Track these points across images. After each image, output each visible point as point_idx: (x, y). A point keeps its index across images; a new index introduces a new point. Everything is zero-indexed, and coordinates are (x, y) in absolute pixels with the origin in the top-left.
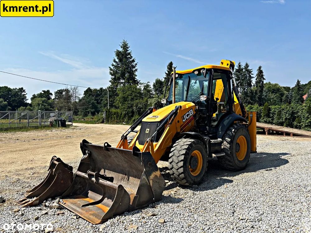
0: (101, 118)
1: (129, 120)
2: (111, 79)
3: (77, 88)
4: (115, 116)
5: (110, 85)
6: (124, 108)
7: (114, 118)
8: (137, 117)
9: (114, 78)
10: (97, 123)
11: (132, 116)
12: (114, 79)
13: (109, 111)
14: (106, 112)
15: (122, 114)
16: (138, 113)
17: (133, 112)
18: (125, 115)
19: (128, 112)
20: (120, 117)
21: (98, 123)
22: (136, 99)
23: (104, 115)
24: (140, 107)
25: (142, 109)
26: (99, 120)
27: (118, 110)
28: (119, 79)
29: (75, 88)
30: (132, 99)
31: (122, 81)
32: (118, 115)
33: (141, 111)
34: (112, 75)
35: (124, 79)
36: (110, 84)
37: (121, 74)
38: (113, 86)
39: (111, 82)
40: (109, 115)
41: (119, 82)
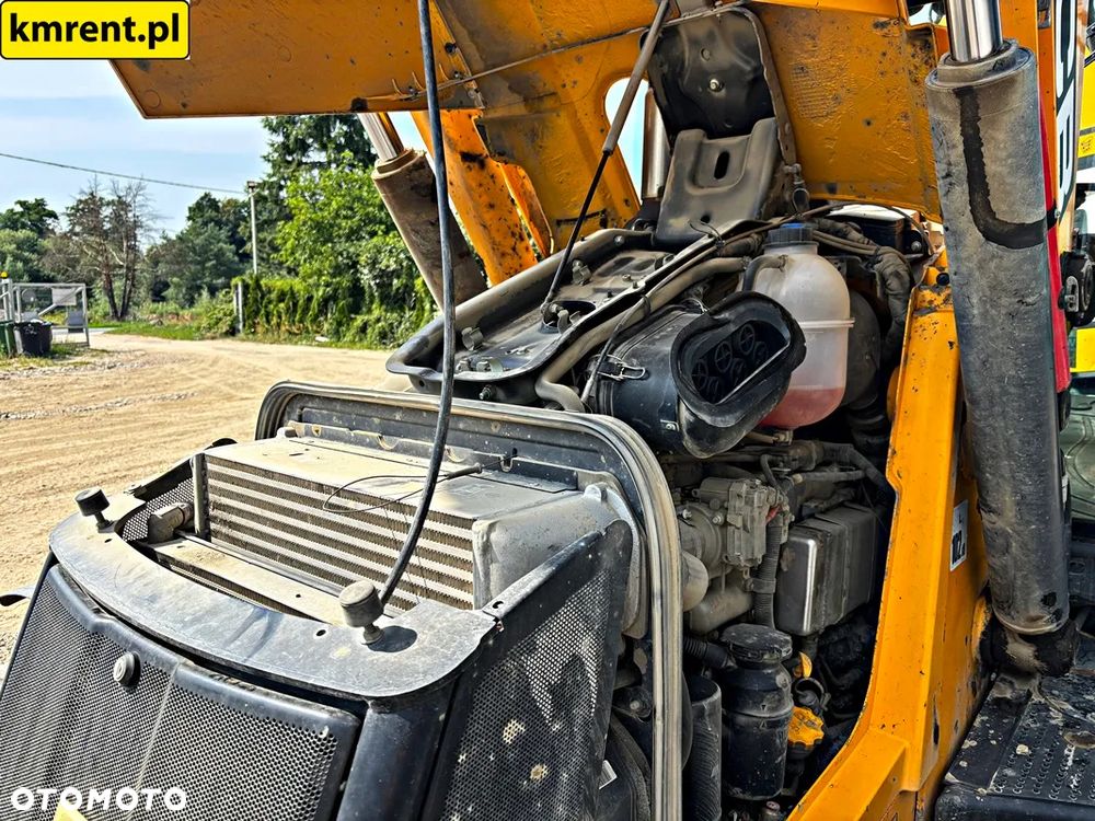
0: (225, 315)
1: (340, 324)
2: (270, 150)
3: (140, 188)
4: (282, 305)
5: (270, 176)
6: (320, 273)
7: (280, 317)
8: (376, 313)
9: (283, 143)
10: (208, 338)
11: (356, 309)
12: (286, 149)
13: (258, 286)
14: (246, 287)
15: (310, 299)
16: (381, 294)
17: (357, 290)
18: (325, 303)
19: (335, 290)
20: (306, 309)
21: (213, 338)
22: (373, 234)
23: (237, 304)
24: (388, 267)
25: (398, 277)
26: (217, 323)
27: (298, 284)
28: (303, 147)
29: (130, 188)
30: (354, 235)
31: (316, 156)
32: (295, 305)
33: (391, 285)
34: (274, 130)
35: (324, 147)
36: (268, 168)
37: (309, 127)
38: (280, 179)
39: (269, 161)
40: (256, 300)
41: (306, 163)
